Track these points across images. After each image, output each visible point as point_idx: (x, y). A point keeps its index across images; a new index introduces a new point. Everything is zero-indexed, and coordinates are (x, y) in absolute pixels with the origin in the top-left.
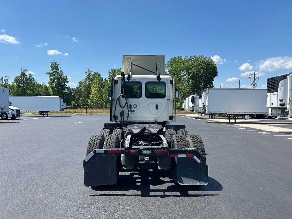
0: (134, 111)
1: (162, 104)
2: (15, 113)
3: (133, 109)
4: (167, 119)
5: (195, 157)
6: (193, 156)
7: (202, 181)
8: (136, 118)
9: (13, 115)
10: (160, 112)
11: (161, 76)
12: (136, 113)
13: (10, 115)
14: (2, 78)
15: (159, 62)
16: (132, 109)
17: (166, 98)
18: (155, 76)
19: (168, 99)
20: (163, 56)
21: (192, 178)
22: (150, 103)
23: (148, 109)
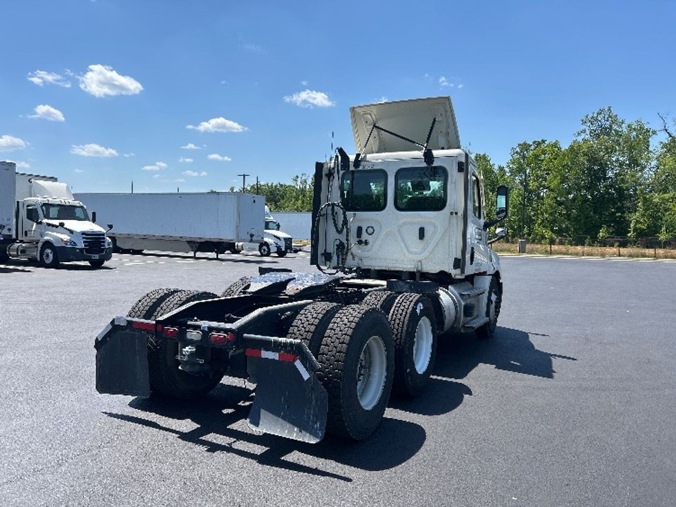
0: (366, 243)
1: (435, 227)
2: (282, 245)
3: (365, 236)
4: (449, 268)
5: (298, 364)
6: (294, 361)
7: (307, 431)
8: (371, 259)
9: (279, 248)
10: (430, 248)
11: (436, 153)
12: (372, 246)
13: (273, 249)
14: (297, 177)
15: (441, 115)
16: (363, 239)
17: (446, 211)
18: (419, 154)
19: (452, 213)
20: (446, 98)
21: (284, 418)
22: (405, 224)
23: (399, 238)
